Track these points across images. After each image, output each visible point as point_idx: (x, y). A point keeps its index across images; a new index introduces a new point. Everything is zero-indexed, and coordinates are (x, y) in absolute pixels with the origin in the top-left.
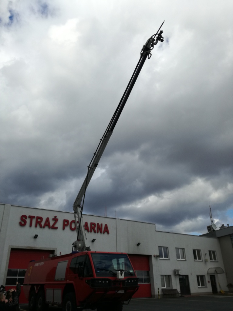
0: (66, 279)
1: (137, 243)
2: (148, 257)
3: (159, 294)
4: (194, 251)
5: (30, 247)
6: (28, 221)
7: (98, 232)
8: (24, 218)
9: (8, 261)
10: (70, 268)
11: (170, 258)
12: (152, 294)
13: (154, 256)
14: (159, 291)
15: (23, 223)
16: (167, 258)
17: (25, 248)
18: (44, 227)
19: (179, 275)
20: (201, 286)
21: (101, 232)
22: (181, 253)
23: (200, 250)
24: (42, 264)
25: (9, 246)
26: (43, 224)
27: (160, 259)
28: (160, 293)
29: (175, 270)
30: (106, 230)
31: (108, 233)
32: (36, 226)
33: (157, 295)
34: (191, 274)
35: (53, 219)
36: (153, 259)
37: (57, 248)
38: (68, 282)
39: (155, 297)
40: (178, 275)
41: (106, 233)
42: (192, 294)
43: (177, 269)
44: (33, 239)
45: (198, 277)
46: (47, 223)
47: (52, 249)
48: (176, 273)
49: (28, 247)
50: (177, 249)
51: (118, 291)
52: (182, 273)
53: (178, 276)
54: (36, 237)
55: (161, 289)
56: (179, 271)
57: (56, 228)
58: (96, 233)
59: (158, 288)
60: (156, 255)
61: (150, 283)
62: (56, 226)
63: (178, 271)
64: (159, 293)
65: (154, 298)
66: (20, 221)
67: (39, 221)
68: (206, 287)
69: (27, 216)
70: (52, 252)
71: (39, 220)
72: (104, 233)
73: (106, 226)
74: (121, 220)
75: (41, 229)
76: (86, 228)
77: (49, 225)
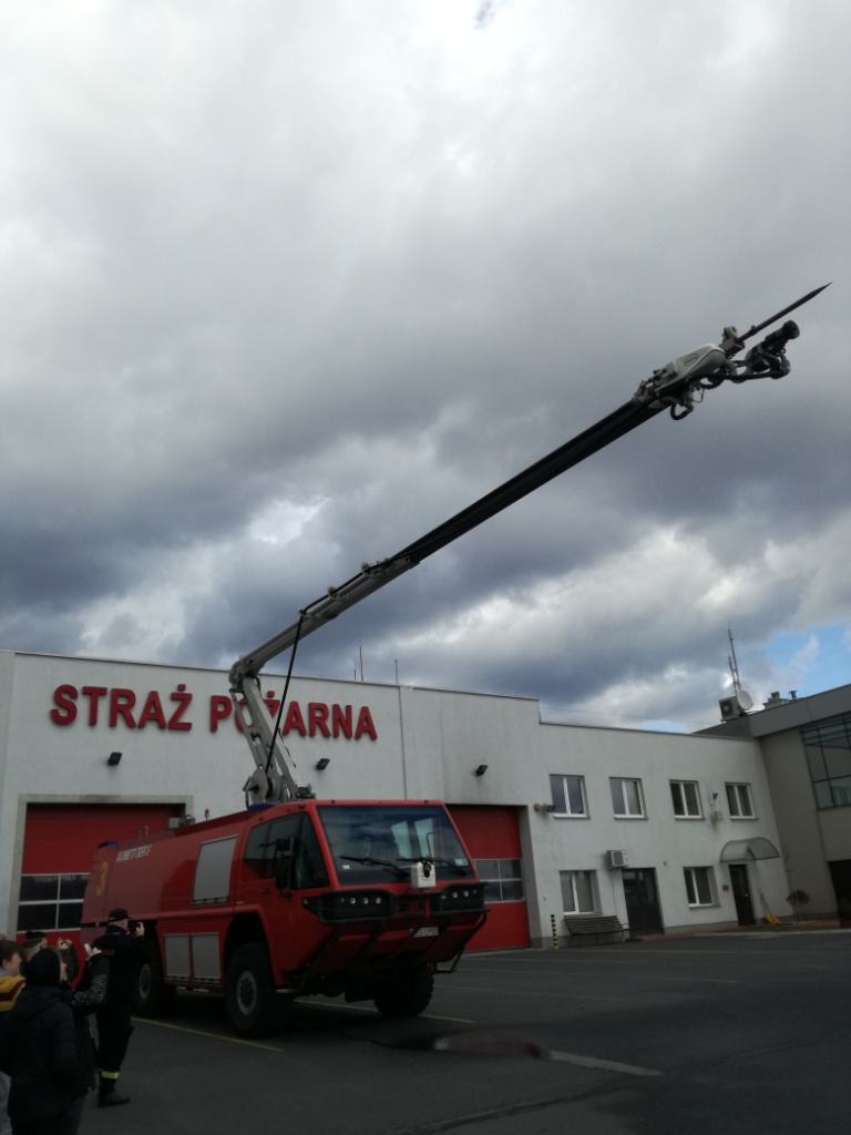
0: (232, 899)
1: (477, 767)
2: (516, 813)
3: (555, 935)
4: (675, 787)
5: (95, 796)
6: (82, 704)
7: (336, 735)
8: (66, 697)
9: (21, 849)
10: (246, 860)
11: (591, 814)
12: (533, 935)
13: (536, 808)
14: (554, 926)
15: (63, 713)
16: (581, 812)
17: (77, 800)
18: (142, 725)
19: (625, 870)
20: (698, 904)
21: (348, 735)
22: (628, 795)
23: (697, 782)
24: (142, 851)
25: (20, 796)
26: (137, 713)
27: (555, 818)
28: (559, 932)
29: (609, 852)
30: (367, 728)
31: (373, 737)
32: (113, 723)
33: (547, 938)
34: (665, 864)
35: (174, 697)
36: (532, 816)
37: (192, 797)
38: (241, 907)
39: (540, 946)
40: (618, 868)
41: (365, 738)
42: (667, 932)
43: (614, 847)
44: (105, 770)
45: (687, 872)
46: (152, 711)
47: (175, 801)
48: (614, 864)
49: (88, 796)
50: (616, 781)
51: (415, 932)
52: (634, 861)
53: (620, 871)
54: (114, 760)
55: (562, 918)
56: (624, 857)
57: (187, 727)
58: (331, 738)
59: (553, 916)
60: (541, 803)
61: (523, 899)
62: (185, 719)
63: (619, 855)
64: (554, 930)
65: (540, 950)
66: (50, 706)
67: (121, 704)
68: (718, 906)
69: (79, 688)
70: (178, 809)
71: (122, 702)
72: (358, 737)
73: (365, 712)
74: (418, 692)
75: (133, 733)
76: (293, 722)
77: (158, 718)
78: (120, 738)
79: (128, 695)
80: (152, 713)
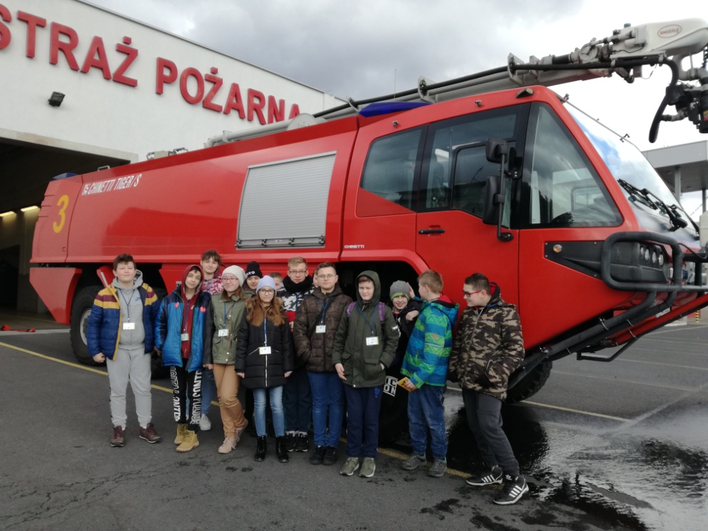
5: (34, 136)
6: (17, 31)
18: (85, 71)
26: (80, 56)
37: (137, 156)
44: (45, 109)
46: (97, 57)
49: (25, 134)
54: (56, 101)
62: (130, 74)
67: (62, 41)
69: (12, 11)
73: (296, 109)
75: (75, 77)
76: (234, 104)
77: (103, 67)
78: (61, 78)
79: (70, 33)
80: (97, 61)
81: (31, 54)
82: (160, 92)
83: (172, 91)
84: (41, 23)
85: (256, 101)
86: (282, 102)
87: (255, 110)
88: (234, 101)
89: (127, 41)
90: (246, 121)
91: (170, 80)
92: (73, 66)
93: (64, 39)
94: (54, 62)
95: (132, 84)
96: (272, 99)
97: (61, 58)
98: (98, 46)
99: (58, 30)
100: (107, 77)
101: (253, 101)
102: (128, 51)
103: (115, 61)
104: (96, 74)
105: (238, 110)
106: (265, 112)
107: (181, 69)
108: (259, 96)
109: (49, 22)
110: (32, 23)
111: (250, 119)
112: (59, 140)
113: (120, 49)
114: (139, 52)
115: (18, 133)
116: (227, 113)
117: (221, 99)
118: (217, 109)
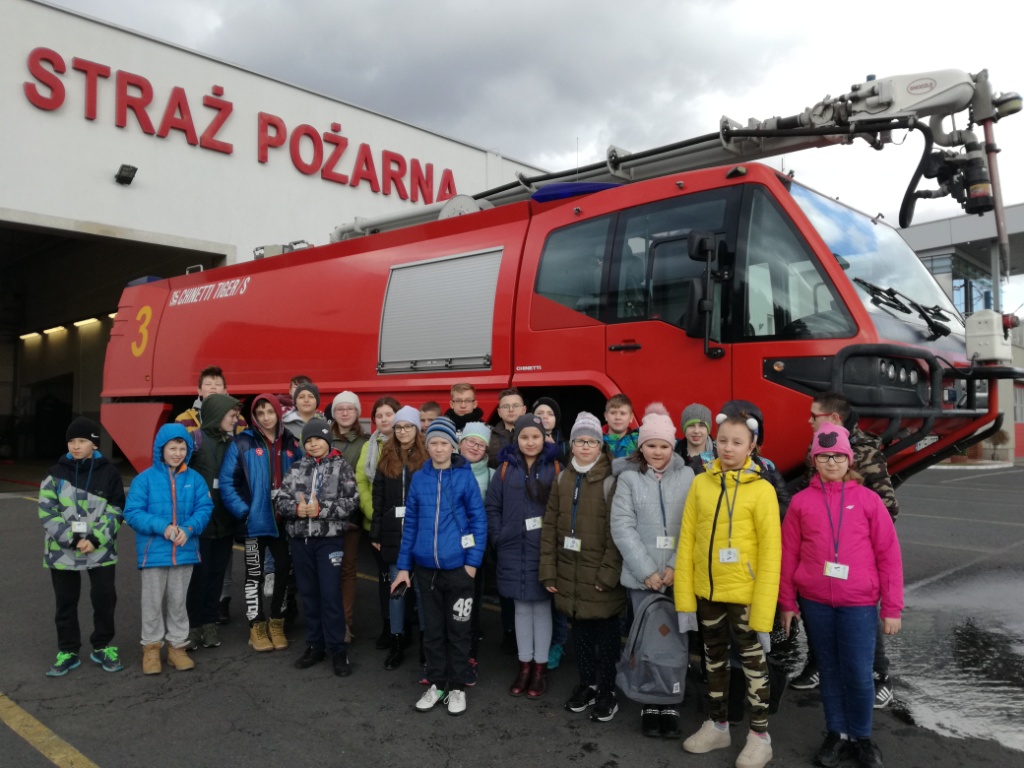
5: (98, 225)
6: (74, 85)
7: (414, 200)
8: (46, 67)
15: (44, 92)
17: (70, 227)
18: (163, 134)
21: (428, 202)
26: (156, 114)
44: (111, 188)
46: (178, 116)
49: (86, 223)
54: (125, 177)
58: (409, 200)
62: (223, 137)
66: (24, 77)
67: (133, 98)
69: (66, 59)
73: (448, 176)
75: (151, 143)
76: (364, 172)
77: (187, 130)
78: (132, 146)
79: (142, 85)
80: (178, 119)
81: (91, 114)
82: (263, 159)
83: (280, 157)
84: (104, 72)
85: (394, 167)
86: (430, 168)
87: (393, 179)
88: (364, 168)
89: (218, 91)
90: (380, 195)
91: (276, 144)
92: (147, 128)
93: (134, 93)
94: (121, 124)
95: (226, 150)
96: (415, 163)
97: (131, 118)
98: (178, 99)
99: (126, 80)
100: (192, 141)
101: (389, 167)
102: (219, 105)
103: (202, 119)
104: (177, 139)
105: (370, 181)
106: (407, 182)
107: (290, 127)
108: (398, 160)
109: (114, 71)
110: (92, 72)
111: (386, 193)
112: (131, 230)
113: (209, 103)
114: (235, 107)
115: (77, 222)
116: (354, 185)
117: (346, 166)
118: (340, 180)
